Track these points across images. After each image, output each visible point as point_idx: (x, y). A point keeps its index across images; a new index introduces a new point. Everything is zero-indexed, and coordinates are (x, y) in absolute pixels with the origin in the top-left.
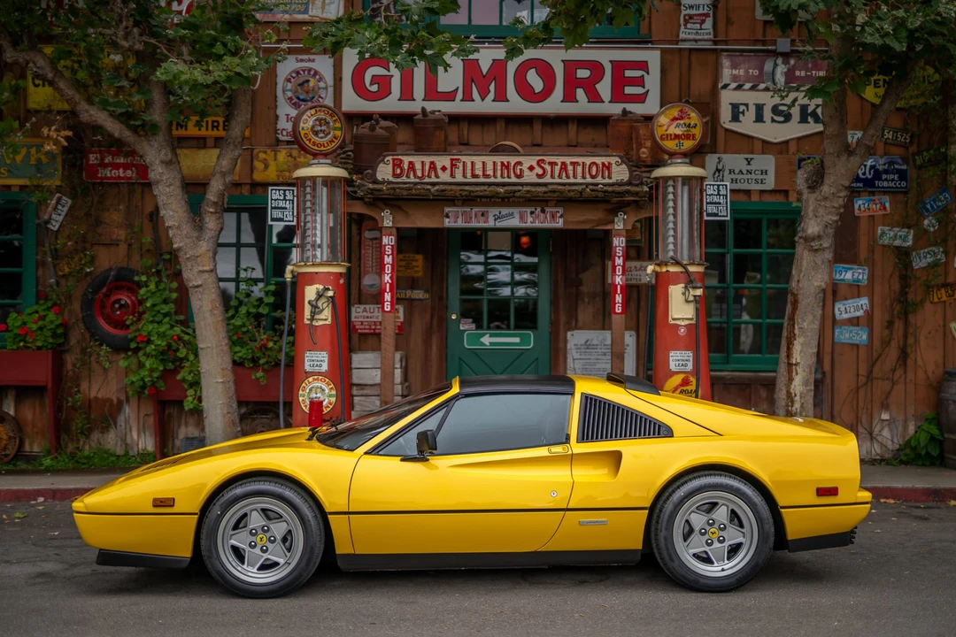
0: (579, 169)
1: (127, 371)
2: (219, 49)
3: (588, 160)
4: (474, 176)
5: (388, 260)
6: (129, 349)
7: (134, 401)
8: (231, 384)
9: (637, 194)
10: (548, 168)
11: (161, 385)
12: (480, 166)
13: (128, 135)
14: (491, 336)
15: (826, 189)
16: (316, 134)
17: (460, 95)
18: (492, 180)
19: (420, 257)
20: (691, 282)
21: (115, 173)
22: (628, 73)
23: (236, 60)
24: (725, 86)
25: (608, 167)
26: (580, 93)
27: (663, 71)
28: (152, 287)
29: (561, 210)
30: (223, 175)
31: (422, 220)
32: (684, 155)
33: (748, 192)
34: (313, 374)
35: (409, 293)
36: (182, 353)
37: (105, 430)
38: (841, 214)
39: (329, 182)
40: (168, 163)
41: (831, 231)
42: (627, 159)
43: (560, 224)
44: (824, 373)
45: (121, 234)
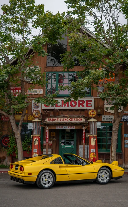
0: (77, 120)
1: (7, 152)
2: (21, 102)
3: (78, 118)
4: (60, 121)
5: (47, 134)
6: (7, 148)
7: (8, 156)
8: (23, 154)
9: (86, 124)
10: (72, 119)
11: (12, 154)
12: (61, 119)
13: (7, 115)
14: (67, 146)
15: (116, 123)
16: (36, 114)
17: (61, 106)
18: (63, 121)
19: (55, 133)
20: (94, 138)
21: (6, 119)
22: (89, 102)
23: (23, 104)
24: (105, 104)
25: (82, 119)
26: (81, 106)
27: (95, 102)
28: (11, 138)
29: (74, 126)
30: (22, 121)
31: (53, 128)
32: (93, 117)
33: (109, 122)
34: (35, 152)
35: (53, 139)
36: (16, 149)
37: (3, 161)
38: (119, 127)
39: (38, 122)
40: (13, 119)
41: (117, 130)
42: (85, 118)
43: (74, 128)
44: (123, 153)
45: (7, 129)
